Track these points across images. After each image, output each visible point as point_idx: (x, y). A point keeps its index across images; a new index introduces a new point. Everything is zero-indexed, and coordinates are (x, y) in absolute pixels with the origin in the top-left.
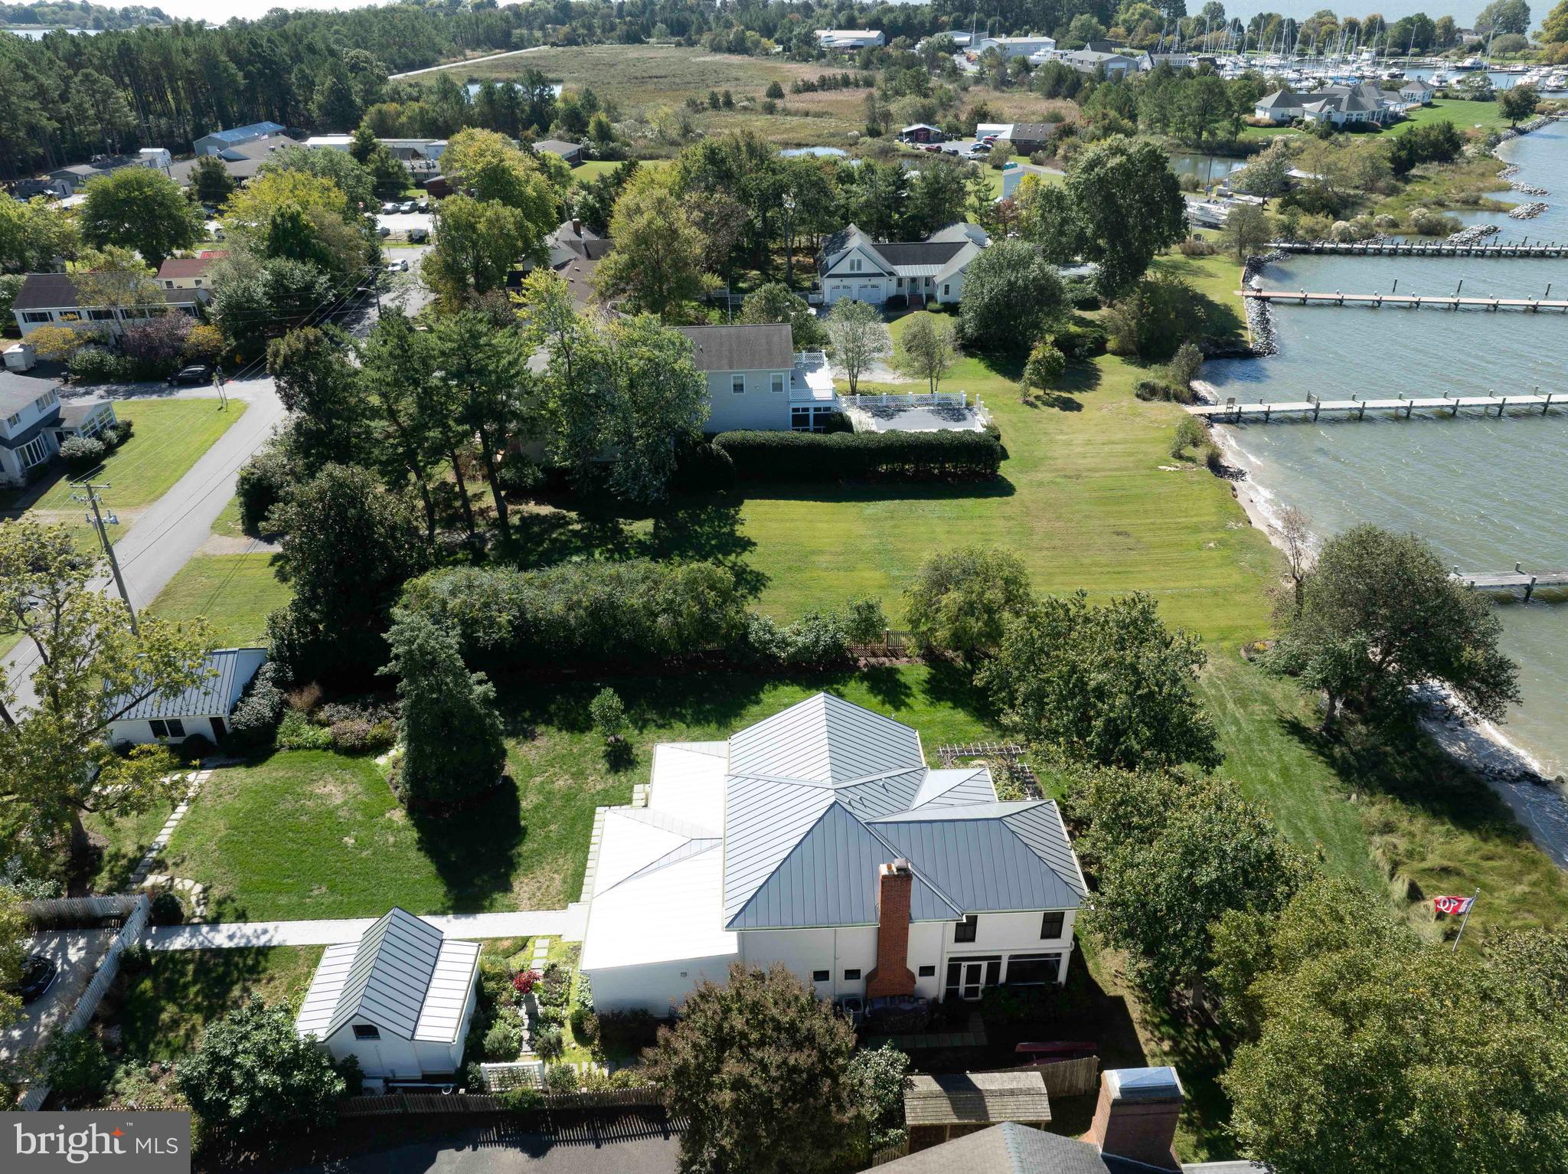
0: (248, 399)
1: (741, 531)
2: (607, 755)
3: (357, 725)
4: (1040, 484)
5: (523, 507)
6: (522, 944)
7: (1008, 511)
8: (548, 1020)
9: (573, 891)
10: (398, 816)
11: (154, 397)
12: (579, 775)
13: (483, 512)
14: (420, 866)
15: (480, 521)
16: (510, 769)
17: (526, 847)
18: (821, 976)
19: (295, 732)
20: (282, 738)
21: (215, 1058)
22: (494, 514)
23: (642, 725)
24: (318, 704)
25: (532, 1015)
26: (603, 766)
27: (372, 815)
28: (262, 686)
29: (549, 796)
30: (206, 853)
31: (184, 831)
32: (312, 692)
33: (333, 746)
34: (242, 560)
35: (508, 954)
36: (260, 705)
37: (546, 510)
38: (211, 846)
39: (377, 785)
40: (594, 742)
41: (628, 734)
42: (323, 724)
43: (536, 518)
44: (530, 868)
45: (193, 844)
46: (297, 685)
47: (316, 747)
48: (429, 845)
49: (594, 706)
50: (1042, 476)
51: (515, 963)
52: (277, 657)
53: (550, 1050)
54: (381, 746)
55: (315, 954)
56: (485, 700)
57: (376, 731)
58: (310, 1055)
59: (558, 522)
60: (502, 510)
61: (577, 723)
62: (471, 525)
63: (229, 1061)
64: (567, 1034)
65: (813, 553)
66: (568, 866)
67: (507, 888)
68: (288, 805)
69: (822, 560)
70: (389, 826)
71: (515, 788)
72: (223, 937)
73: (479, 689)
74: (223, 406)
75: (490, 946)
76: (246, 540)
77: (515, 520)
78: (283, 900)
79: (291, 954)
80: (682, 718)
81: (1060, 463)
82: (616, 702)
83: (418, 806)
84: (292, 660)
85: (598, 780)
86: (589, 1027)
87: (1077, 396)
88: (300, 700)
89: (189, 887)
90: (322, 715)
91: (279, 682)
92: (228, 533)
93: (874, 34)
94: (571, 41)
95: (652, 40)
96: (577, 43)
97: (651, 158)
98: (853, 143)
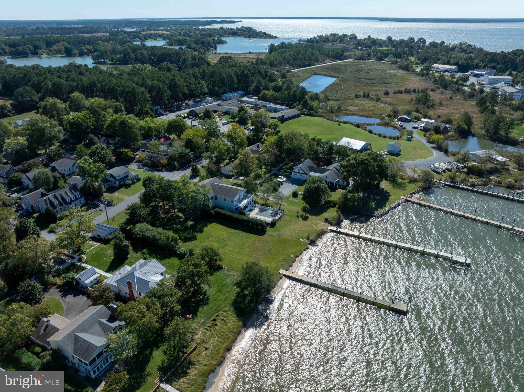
1: (204, 229)
4: (271, 235)
5: (178, 213)
20: (111, 242)
37: (181, 215)
43: (178, 216)
50: (274, 234)
59: (180, 218)
77: (174, 215)
81: (282, 232)
87: (310, 217)
93: (454, 67)
94: (361, 58)
95: (387, 59)
96: (363, 59)
97: (321, 116)
98: (382, 119)
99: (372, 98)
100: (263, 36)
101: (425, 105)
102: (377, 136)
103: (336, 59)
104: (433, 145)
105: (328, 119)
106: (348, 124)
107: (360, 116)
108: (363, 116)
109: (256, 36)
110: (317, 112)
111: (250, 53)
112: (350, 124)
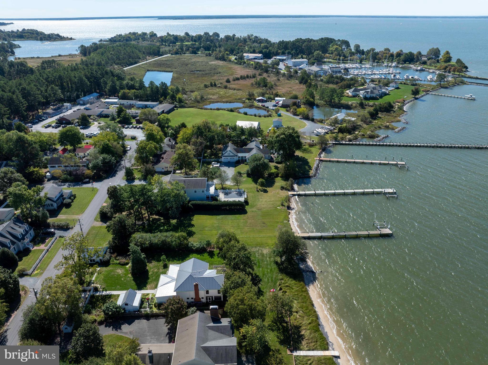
0: (98, 188)
1: (193, 222)
2: (163, 266)
3: (123, 260)
4: (253, 211)
5: (153, 216)
6: (148, 294)
7: (245, 217)
8: (151, 304)
9: (156, 287)
10: (130, 275)
11: (78, 187)
12: (159, 269)
13: (145, 217)
14: (133, 283)
15: (144, 219)
16: (148, 268)
17: (149, 281)
18: (188, 298)
19: (113, 261)
20: (111, 262)
21: (107, 307)
22: (147, 218)
23: (169, 261)
24: (117, 256)
25: (149, 304)
26: (162, 268)
27: (126, 275)
28: (108, 253)
29: (154, 272)
30: (100, 281)
31: (97, 278)
32: (116, 254)
33: (119, 264)
34: (101, 227)
35: (146, 296)
36: (107, 257)
37: (157, 217)
38: (101, 280)
39: (126, 270)
40: (161, 264)
41: (167, 262)
42: (118, 260)
43: (155, 219)
44: (150, 284)
45: (98, 279)
46: (113, 253)
47: (116, 264)
48: (135, 280)
49: (161, 258)
50: (254, 209)
51: (147, 297)
52: (109, 248)
53: (151, 308)
54: (127, 264)
55: (119, 295)
56: (144, 257)
57: (126, 261)
58: (119, 307)
59: (159, 220)
60: (149, 217)
61: (159, 261)
62: (143, 220)
63: (109, 308)
64: (153, 306)
65: (206, 227)
66: (155, 283)
67: (146, 287)
68: (113, 273)
69: (206, 229)
70: (129, 277)
71: (148, 271)
72: (104, 293)
73: (143, 256)
74: (93, 189)
75: (143, 295)
76: (101, 223)
77: (151, 219)
78: (113, 288)
79: (115, 295)
80: (176, 260)
81: (258, 206)
82: (165, 257)
83: (133, 274)
84: (112, 249)
85: (161, 270)
86: (156, 305)
87: (268, 189)
88: (113, 256)
89: (98, 286)
90: (117, 258)
91: (110, 253)
92: (97, 221)
93: (260, 55)
94: (176, 53)
95: (199, 52)
96: (178, 54)
97: (192, 107)
98: (244, 102)
99: (219, 87)
100: (57, 38)
101: (267, 87)
102: (254, 117)
103: (155, 56)
104: (300, 117)
105: (201, 109)
106: (221, 111)
107: (224, 102)
108: (227, 102)
109: (48, 39)
110: (186, 104)
111: (60, 56)
112: (222, 110)
